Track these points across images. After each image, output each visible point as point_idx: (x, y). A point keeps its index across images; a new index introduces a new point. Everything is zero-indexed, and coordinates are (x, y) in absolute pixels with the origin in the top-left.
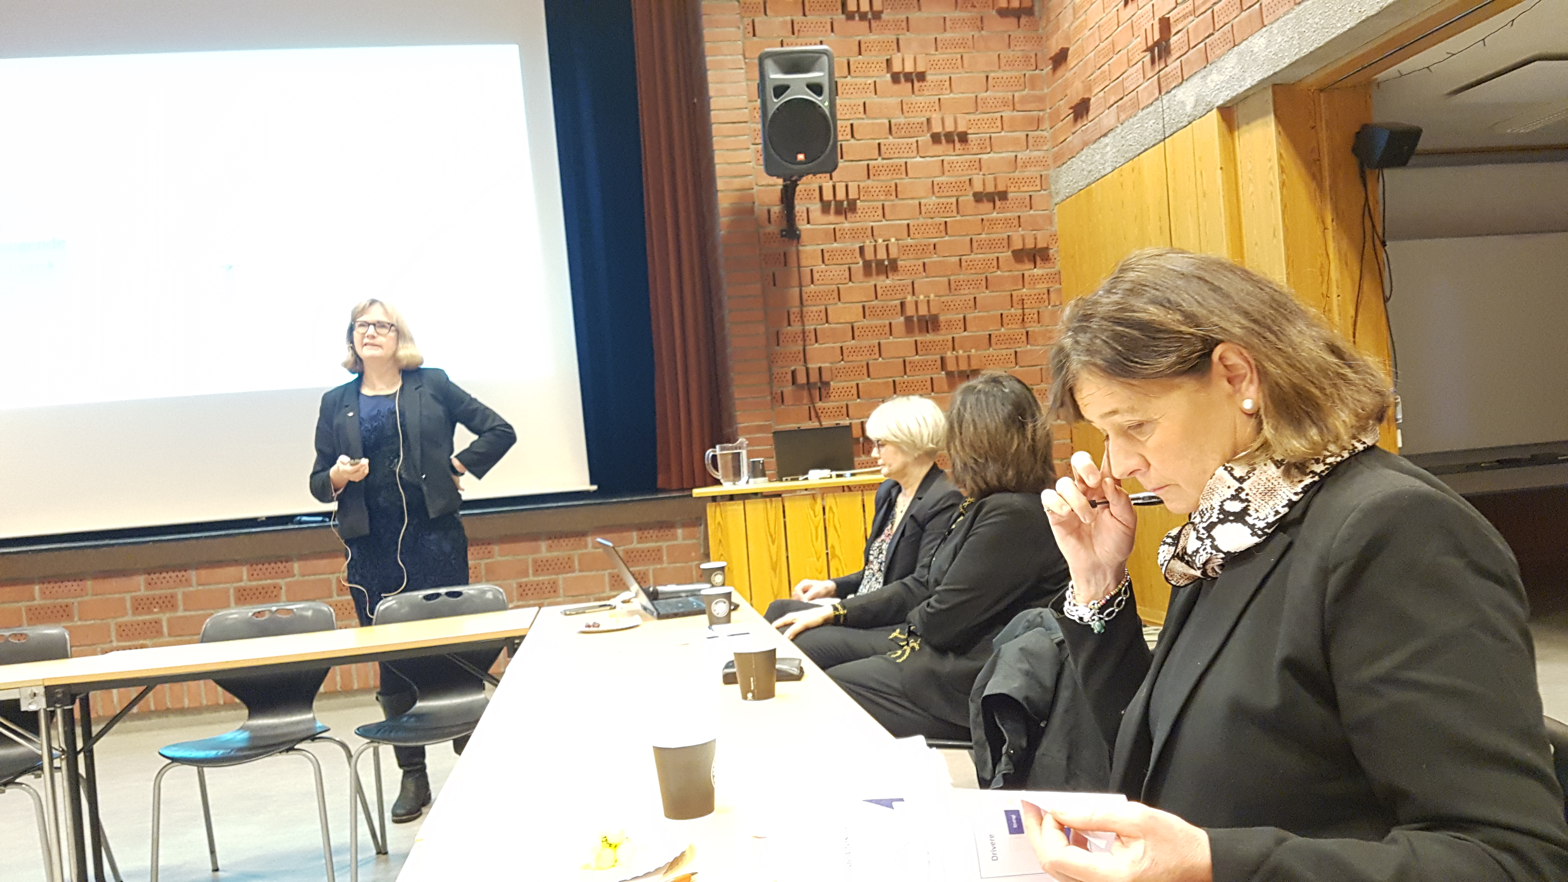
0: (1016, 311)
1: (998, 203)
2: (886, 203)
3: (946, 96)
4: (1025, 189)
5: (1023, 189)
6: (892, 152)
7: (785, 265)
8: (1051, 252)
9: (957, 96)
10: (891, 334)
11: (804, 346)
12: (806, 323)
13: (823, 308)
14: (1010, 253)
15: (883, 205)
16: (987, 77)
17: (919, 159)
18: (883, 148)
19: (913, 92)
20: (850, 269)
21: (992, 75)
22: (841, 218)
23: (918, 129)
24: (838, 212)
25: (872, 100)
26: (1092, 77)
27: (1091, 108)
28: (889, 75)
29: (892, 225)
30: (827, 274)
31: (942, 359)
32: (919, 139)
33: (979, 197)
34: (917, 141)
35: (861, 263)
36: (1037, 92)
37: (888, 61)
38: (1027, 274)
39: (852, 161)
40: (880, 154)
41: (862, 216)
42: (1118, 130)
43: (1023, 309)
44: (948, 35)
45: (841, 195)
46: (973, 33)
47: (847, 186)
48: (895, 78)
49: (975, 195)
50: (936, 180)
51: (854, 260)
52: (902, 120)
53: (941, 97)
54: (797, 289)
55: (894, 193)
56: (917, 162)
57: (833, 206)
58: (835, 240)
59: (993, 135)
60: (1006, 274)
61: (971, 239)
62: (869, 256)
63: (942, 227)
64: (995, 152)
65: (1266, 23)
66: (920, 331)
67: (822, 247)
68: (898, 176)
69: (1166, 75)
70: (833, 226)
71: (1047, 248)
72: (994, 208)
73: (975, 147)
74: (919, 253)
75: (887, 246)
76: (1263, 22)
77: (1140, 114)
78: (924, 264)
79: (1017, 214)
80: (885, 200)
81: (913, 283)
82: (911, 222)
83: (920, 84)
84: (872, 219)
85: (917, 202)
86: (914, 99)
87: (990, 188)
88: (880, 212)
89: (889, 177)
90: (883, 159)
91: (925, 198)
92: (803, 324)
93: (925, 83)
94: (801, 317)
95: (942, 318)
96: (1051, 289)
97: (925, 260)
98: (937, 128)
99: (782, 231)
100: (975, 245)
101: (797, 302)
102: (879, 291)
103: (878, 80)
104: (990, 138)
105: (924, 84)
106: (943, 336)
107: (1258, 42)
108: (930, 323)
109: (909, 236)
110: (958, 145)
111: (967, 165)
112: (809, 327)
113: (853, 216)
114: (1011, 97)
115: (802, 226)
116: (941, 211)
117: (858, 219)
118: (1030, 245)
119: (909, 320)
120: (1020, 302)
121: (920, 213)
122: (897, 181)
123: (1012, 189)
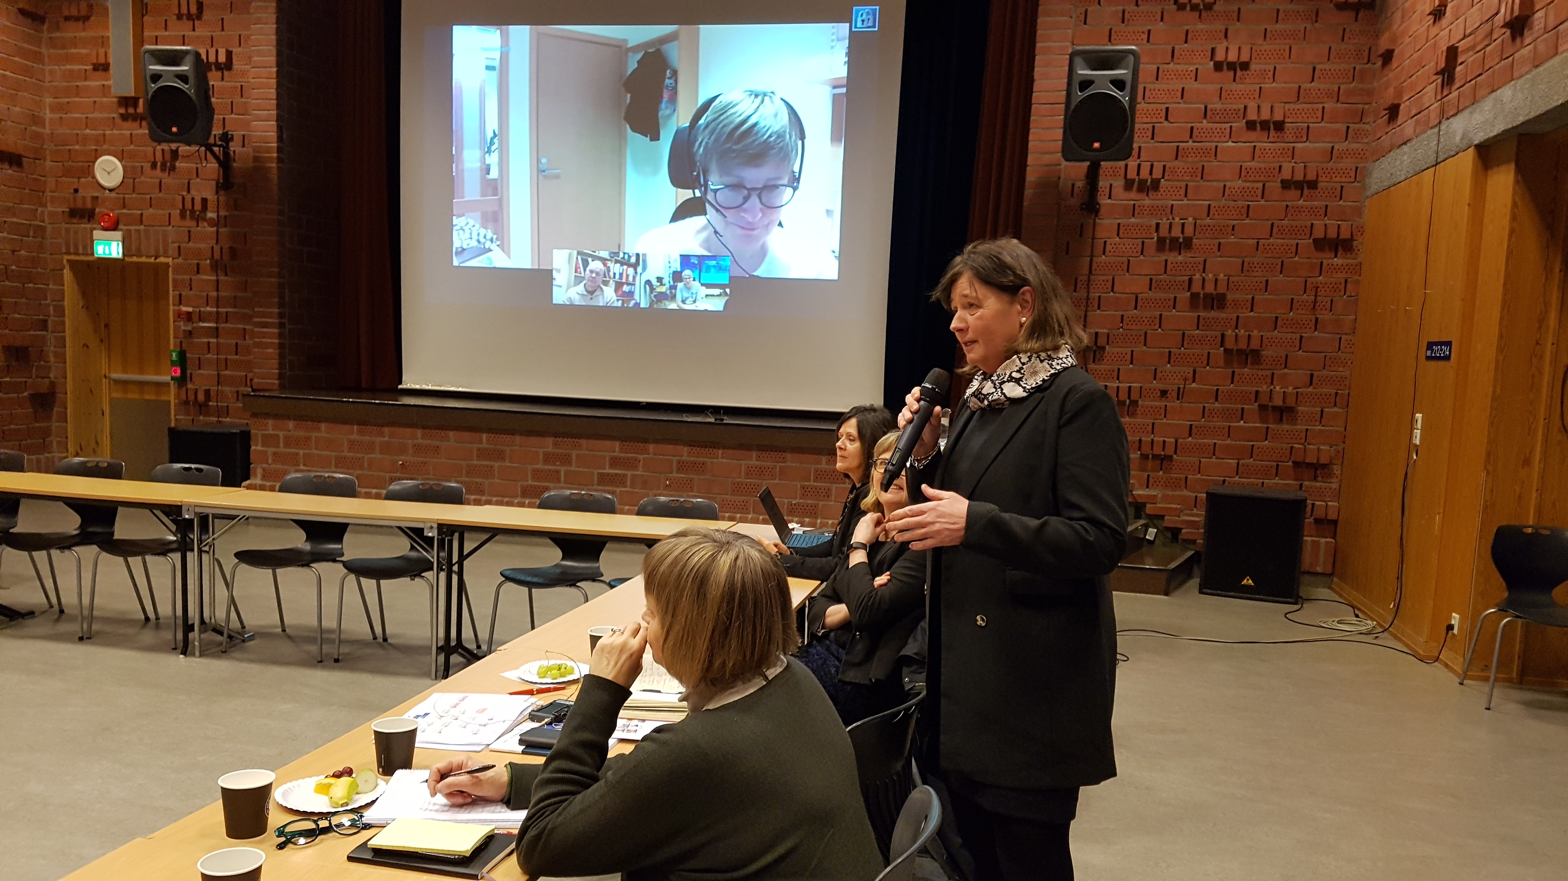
0: (1309, 298)
1: (1306, 191)
2: (1190, 184)
3: (1267, 85)
4: (1338, 179)
5: (1334, 179)
6: (1204, 135)
7: (1081, 235)
8: (1355, 243)
9: (1278, 85)
10: (1174, 308)
11: (1086, 311)
12: (1091, 290)
13: (1111, 277)
14: (1311, 240)
15: (1187, 186)
16: (1314, 69)
17: (1230, 144)
18: (1195, 132)
19: (1234, 81)
20: (1143, 243)
21: (1318, 67)
22: (1144, 195)
23: (1234, 115)
24: (1140, 190)
25: (1191, 85)
26: (1404, 84)
27: (1400, 113)
28: (1212, 63)
29: (1194, 205)
30: (1119, 247)
31: (1223, 335)
32: (1233, 124)
33: (1286, 185)
34: (1231, 127)
35: (1156, 238)
36: (1365, 86)
37: (1213, 50)
38: (1325, 262)
39: (1162, 142)
40: (1191, 137)
41: (1164, 194)
42: (1414, 142)
43: (1316, 296)
44: (1278, 27)
45: (1145, 173)
46: (1305, 25)
47: (1152, 166)
48: (1218, 66)
49: (1283, 181)
50: (1244, 165)
51: (1148, 236)
52: (1219, 106)
53: (1262, 85)
54: (1089, 259)
55: (1200, 176)
56: (1228, 147)
57: (1136, 184)
58: (1133, 216)
59: (1311, 125)
60: (1305, 260)
61: (1273, 224)
62: (1164, 232)
63: (1244, 211)
64: (1310, 142)
65: (1514, 77)
66: (1205, 308)
67: (1119, 221)
68: (1207, 159)
69: (1448, 102)
70: (1133, 202)
71: (1352, 239)
72: (1302, 196)
73: (1290, 136)
74: (1216, 233)
75: (1183, 224)
76: (1512, 76)
77: (1429, 132)
78: (1220, 244)
79: (1324, 203)
80: (1189, 181)
81: (1205, 261)
82: (1213, 204)
83: (1244, 72)
84: (1174, 198)
85: (1222, 184)
86: (1234, 86)
87: (1299, 177)
88: (1182, 192)
89: (1197, 159)
90: (1194, 142)
91: (1231, 181)
92: (1088, 292)
93: (1248, 72)
94: (1088, 285)
95: (1229, 296)
96: (1349, 280)
97: (1221, 241)
98: (1252, 116)
99: (1082, 204)
100: (1275, 230)
101: (1086, 271)
102: (1169, 266)
103: (1200, 67)
104: (1308, 127)
105: (1245, 73)
106: (1228, 314)
107: (1506, 93)
108: (1216, 301)
109: (1208, 216)
110: (1272, 133)
111: (1279, 152)
112: (1094, 295)
113: (1155, 194)
114: (1336, 89)
115: (1104, 201)
116: (1245, 195)
117: (1160, 197)
118: (1332, 234)
119: (1194, 297)
120: (1314, 290)
121: (1224, 196)
122: (1204, 163)
123: (1324, 179)
